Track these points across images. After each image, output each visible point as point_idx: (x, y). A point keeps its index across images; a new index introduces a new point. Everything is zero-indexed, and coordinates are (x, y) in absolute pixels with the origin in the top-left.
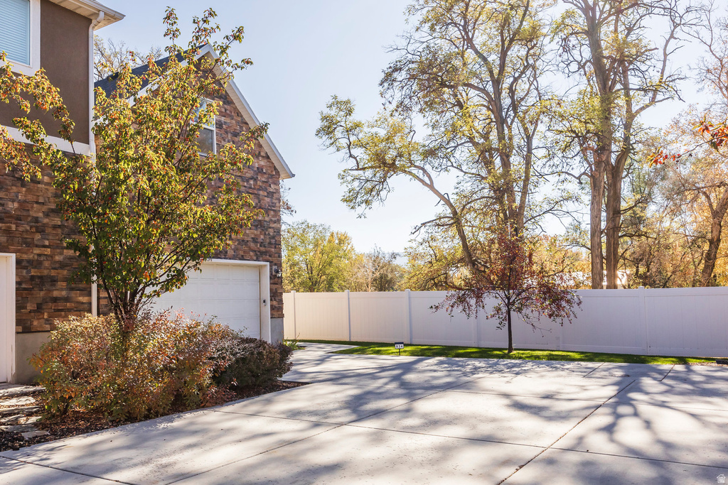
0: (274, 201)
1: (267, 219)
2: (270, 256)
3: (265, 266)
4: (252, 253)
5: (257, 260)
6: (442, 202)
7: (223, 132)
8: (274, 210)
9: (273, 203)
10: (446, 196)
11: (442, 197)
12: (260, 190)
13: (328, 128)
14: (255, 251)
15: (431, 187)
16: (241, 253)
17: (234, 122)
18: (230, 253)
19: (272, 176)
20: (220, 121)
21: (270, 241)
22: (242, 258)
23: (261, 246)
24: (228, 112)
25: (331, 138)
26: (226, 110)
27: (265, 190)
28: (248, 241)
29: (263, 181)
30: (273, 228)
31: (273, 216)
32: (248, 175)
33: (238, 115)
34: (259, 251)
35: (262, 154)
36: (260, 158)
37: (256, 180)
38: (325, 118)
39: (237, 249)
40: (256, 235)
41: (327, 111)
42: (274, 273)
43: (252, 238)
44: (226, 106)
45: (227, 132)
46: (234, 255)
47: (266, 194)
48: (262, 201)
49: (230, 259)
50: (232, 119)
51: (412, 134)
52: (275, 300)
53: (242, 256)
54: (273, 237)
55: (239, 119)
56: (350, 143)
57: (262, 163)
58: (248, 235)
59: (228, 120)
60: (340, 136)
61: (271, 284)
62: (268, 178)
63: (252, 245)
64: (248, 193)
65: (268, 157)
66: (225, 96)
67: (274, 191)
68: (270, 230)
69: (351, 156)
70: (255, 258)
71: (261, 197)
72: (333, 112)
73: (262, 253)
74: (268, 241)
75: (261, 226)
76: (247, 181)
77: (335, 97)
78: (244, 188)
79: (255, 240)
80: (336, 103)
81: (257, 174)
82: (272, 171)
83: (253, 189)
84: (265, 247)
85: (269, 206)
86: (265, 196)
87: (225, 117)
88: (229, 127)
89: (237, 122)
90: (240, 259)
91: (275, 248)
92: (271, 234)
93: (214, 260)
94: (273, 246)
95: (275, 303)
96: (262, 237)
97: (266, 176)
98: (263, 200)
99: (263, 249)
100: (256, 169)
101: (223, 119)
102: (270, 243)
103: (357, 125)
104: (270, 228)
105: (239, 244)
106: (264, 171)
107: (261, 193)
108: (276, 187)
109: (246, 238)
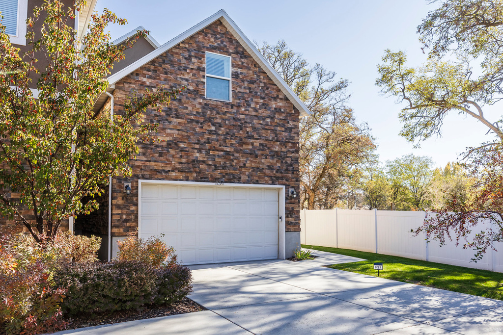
0: (292, 135)
1: (284, 150)
2: (287, 180)
3: (282, 188)
4: (267, 178)
5: (273, 183)
6: (492, 131)
7: (239, 80)
8: (292, 143)
9: (290, 137)
10: (495, 125)
11: (491, 126)
12: (277, 126)
13: (386, 77)
14: (271, 177)
15: (481, 118)
16: (256, 178)
17: (251, 72)
18: (244, 178)
19: (291, 115)
20: (237, 72)
21: (287, 168)
22: (257, 182)
23: (277, 172)
24: (245, 64)
25: (389, 86)
26: (243, 63)
27: (283, 126)
28: (263, 169)
29: (280, 119)
30: (290, 157)
31: (291, 147)
32: (265, 115)
33: (255, 66)
34: (275, 177)
35: (280, 97)
36: (278, 100)
37: (273, 118)
38: (381, 70)
39: (252, 175)
40: (271, 164)
41: (383, 64)
42: (290, 194)
43: (268, 166)
44: (242, 60)
45: (243, 81)
46: (248, 180)
47: (283, 129)
48: (279, 136)
49: (244, 183)
50: (250, 70)
51: (469, 74)
52: (291, 217)
53: (257, 181)
54: (291, 165)
55: (257, 69)
56: (404, 87)
57: (281, 104)
58: (263, 164)
59: (245, 71)
60: (396, 83)
61: (286, 203)
62: (287, 116)
63: (268, 172)
64: (263, 129)
65: (286, 99)
66: (242, 52)
67: (293, 127)
68: (288, 159)
69: (405, 97)
70: (270, 182)
71: (278, 132)
72: (388, 63)
73: (278, 178)
74: (285, 168)
75: (278, 156)
76: (264, 119)
77: (388, 51)
78: (260, 125)
79: (270, 168)
80: (390, 55)
81: (275, 114)
82: (291, 111)
83: (270, 125)
84: (281, 173)
85: (286, 139)
86: (283, 131)
87: (241, 68)
88: (245, 76)
89: (255, 72)
90: (254, 183)
91: (293, 173)
92: (289, 162)
93: (226, 185)
94: (291, 172)
95: (291, 219)
96: (279, 165)
97: (283, 115)
98: (280, 134)
99: (279, 175)
100: (273, 109)
101: (239, 70)
102: (287, 170)
103: (409, 72)
104: (288, 157)
105: (253, 171)
106: (282, 110)
107: (278, 128)
108: (294, 123)
109: (261, 166)
